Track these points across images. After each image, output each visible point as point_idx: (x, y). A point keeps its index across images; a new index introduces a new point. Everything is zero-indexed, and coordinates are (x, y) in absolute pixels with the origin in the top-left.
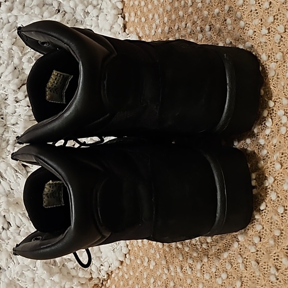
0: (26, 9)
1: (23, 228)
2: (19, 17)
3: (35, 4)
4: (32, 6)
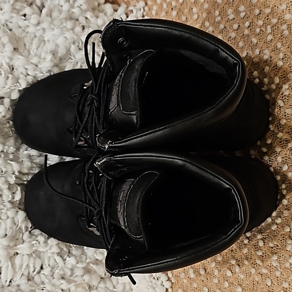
3: (64, 17)
4: (60, 19)
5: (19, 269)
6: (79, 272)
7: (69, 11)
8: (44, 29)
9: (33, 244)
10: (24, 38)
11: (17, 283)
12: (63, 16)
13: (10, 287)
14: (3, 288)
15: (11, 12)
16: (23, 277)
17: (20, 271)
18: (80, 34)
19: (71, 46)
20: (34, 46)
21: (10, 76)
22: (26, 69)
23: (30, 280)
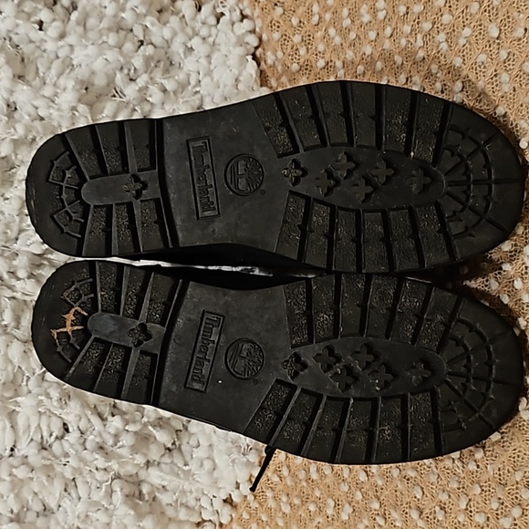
0: (91, 35)
1: (92, 434)
2: (76, 49)
3: (106, 26)
4: (100, 30)
5: (24, 433)
6: (127, 440)
7: (115, 16)
8: (71, 46)
10: (36, 58)
11: (22, 453)
12: (105, 24)
13: (11, 458)
14: (1, 458)
15: (16, 17)
16: (33, 444)
17: (26, 436)
18: (131, 55)
19: (115, 74)
20: (53, 72)
22: (37, 108)
23: (46, 449)
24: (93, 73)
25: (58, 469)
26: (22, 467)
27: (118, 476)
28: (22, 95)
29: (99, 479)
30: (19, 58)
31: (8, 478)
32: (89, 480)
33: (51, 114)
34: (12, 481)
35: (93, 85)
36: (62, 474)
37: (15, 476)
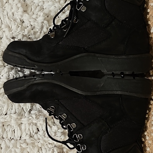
5: (24, 131)
6: (59, 134)
8: (43, 1)
9: (30, 119)
10: (32, 6)
11: (24, 138)
13: (20, 140)
14: (17, 140)
16: (27, 135)
17: (25, 132)
18: (63, 5)
20: (37, 10)
21: (20, 26)
22: (30, 22)
23: (32, 137)
24: (50, 11)
25: (36, 144)
26: (24, 143)
27: (55, 146)
28: (26, 17)
29: (49, 147)
30: (25, 5)
31: (20, 148)
32: (46, 148)
33: (35, 24)
34: (21, 149)
35: (50, 15)
36: (37, 145)
37: (22, 147)
